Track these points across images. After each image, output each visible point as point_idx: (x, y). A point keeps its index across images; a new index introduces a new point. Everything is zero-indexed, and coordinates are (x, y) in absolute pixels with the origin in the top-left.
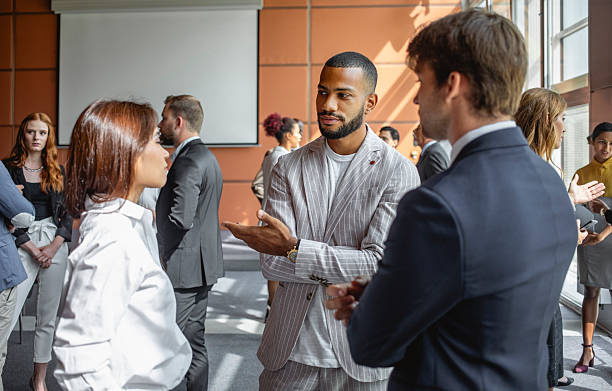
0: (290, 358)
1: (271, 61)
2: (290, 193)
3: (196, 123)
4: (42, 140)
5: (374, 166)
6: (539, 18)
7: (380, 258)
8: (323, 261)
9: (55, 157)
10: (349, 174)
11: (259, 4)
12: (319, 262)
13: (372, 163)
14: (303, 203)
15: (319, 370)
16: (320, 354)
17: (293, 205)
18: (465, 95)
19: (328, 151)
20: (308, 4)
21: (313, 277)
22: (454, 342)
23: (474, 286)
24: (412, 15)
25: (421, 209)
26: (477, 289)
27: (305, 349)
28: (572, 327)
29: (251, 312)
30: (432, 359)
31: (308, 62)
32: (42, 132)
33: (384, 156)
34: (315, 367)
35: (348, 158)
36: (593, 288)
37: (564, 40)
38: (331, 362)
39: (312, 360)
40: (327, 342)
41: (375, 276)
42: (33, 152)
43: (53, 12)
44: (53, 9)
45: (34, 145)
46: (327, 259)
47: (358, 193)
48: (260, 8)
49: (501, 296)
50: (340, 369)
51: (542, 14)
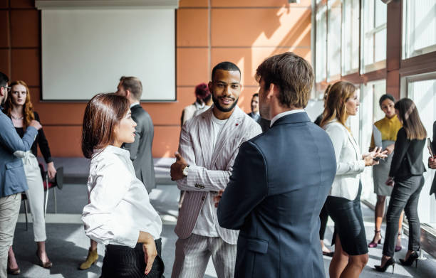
0: (193, 232)
1: (184, 44)
2: (192, 142)
3: (137, 95)
4: (23, 97)
5: (237, 127)
6: (358, 21)
7: (231, 174)
8: (201, 175)
9: (30, 109)
10: (224, 130)
11: (176, 5)
12: (199, 176)
13: (237, 125)
14: (199, 147)
15: (208, 238)
16: (208, 229)
17: (193, 148)
18: (276, 95)
19: (213, 118)
20: (209, 6)
21: (197, 186)
22: (266, 217)
23: (272, 189)
24: (279, 14)
25: (248, 152)
26: (274, 191)
27: (200, 227)
28: (369, 220)
29: (171, 212)
30: (256, 224)
31: (209, 45)
32: (23, 92)
33: (243, 121)
34: (206, 237)
35: (224, 121)
36: (381, 196)
37: (377, 35)
38: (214, 234)
39: (204, 233)
40: (212, 222)
41: (228, 184)
42: (17, 106)
43: (36, 9)
44: (36, 6)
45: (19, 100)
46: (203, 174)
47: (228, 141)
48: (177, 7)
49: (286, 195)
50: (219, 237)
51: (360, 18)
